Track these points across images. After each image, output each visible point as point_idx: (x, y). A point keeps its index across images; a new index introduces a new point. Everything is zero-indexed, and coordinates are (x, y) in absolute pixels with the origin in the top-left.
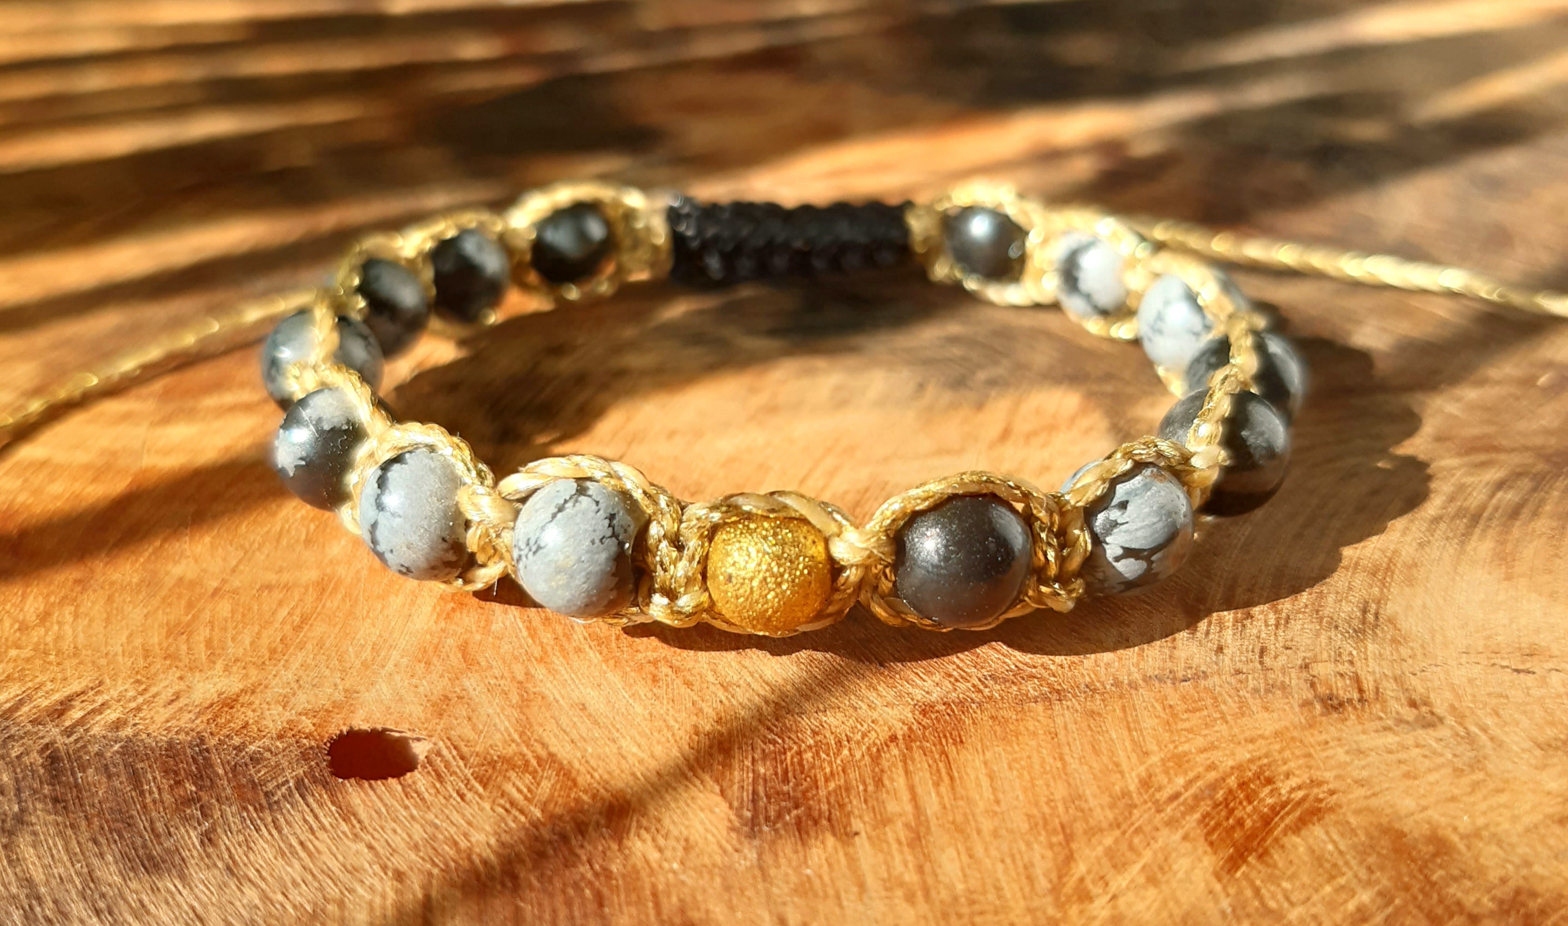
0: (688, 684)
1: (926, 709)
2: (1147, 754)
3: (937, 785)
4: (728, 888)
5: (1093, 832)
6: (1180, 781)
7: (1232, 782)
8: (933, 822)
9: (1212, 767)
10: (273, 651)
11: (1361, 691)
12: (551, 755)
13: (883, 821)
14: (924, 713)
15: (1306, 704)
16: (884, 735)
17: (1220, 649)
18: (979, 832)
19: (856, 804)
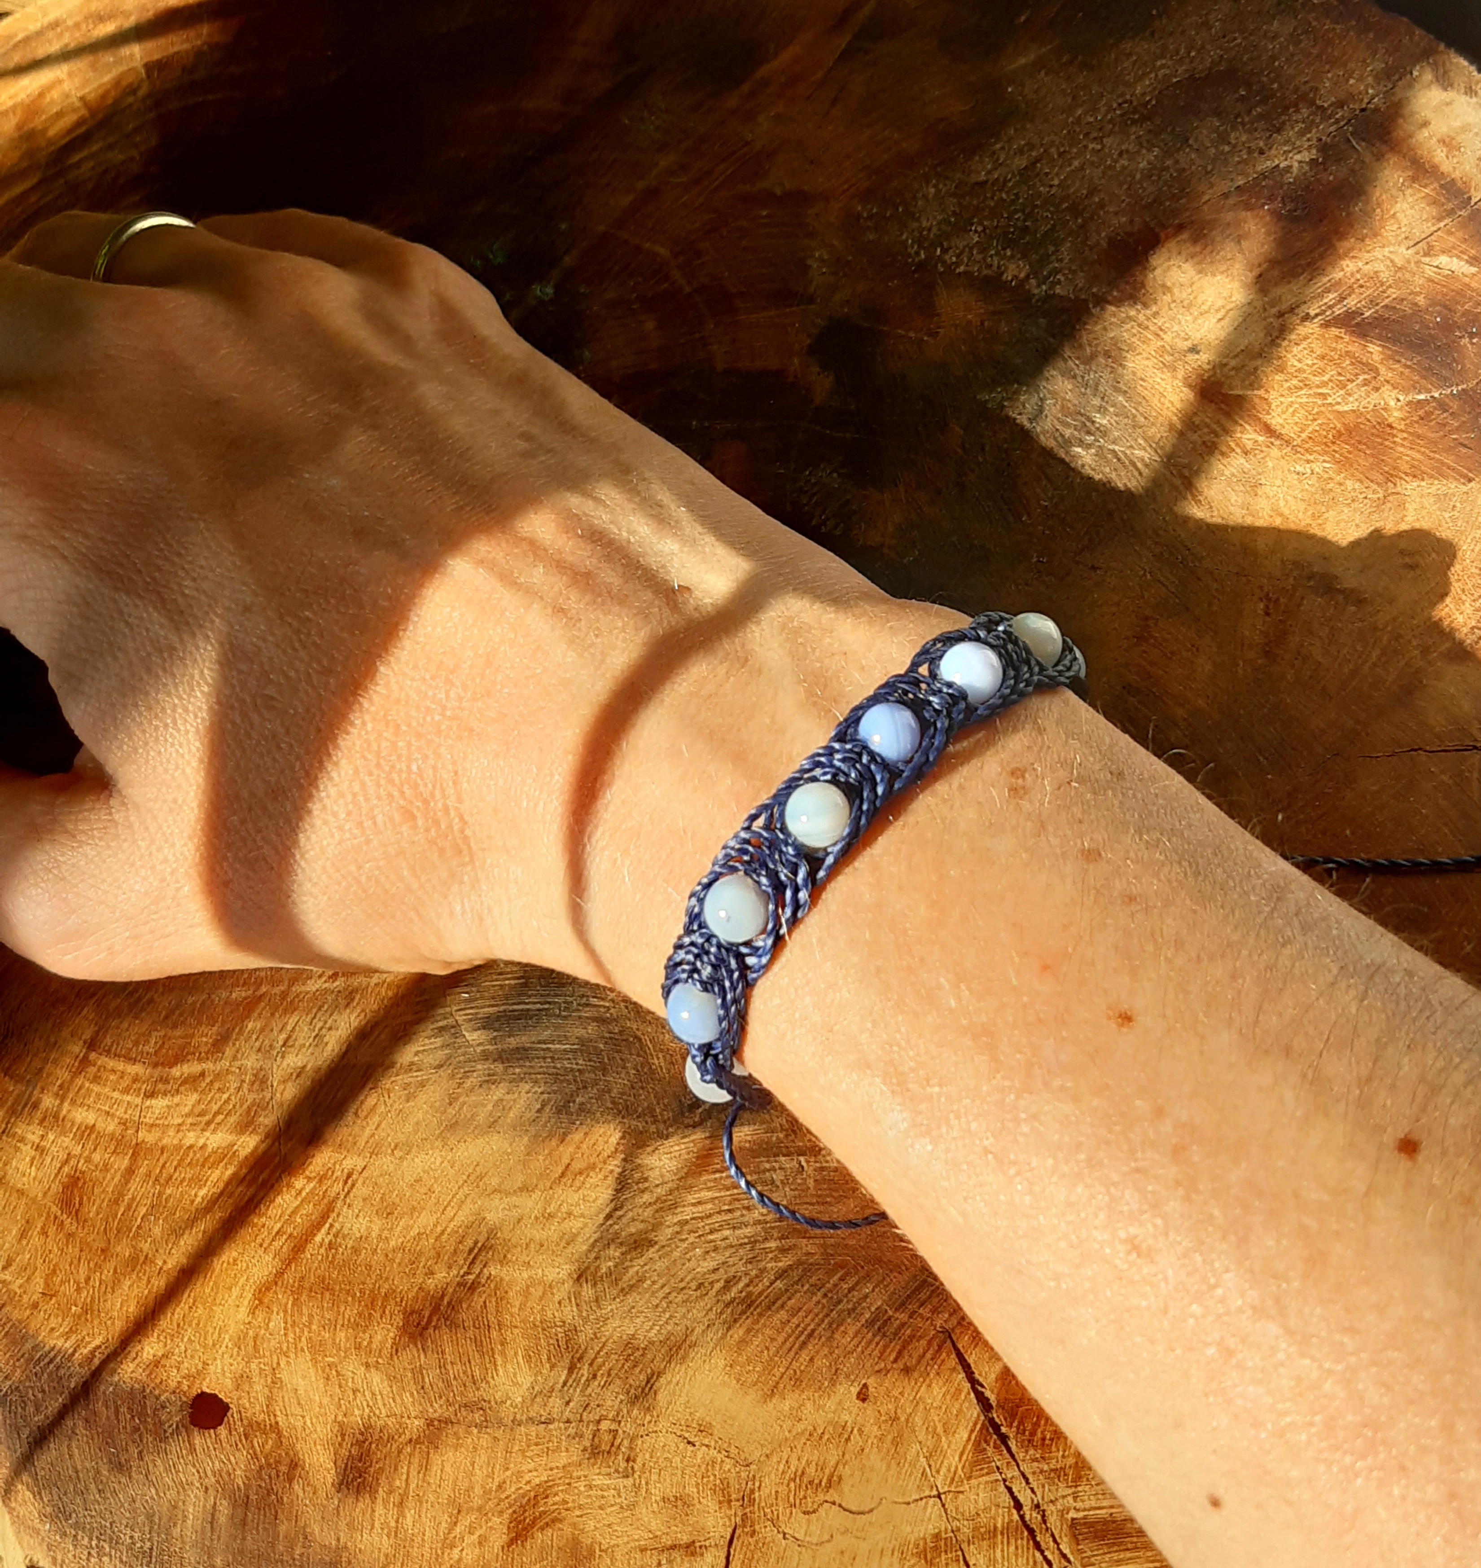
0: (340, 1387)
1: (430, 1423)
2: (508, 1469)
3: (419, 1473)
4: (323, 1518)
5: (470, 1510)
6: (513, 1489)
7: (532, 1494)
8: (411, 1494)
9: (529, 1482)
10: (178, 1325)
11: (612, 1445)
12: (277, 1423)
13: (390, 1492)
14: (428, 1425)
15: (585, 1450)
16: (408, 1437)
17: (568, 1403)
18: (427, 1502)
19: (383, 1481)
